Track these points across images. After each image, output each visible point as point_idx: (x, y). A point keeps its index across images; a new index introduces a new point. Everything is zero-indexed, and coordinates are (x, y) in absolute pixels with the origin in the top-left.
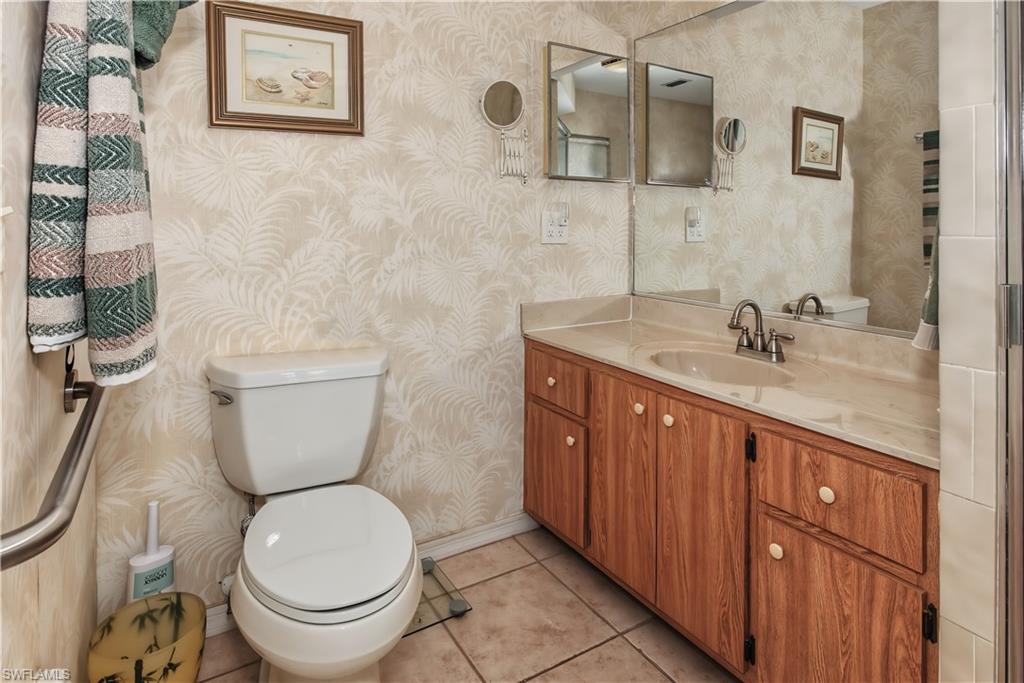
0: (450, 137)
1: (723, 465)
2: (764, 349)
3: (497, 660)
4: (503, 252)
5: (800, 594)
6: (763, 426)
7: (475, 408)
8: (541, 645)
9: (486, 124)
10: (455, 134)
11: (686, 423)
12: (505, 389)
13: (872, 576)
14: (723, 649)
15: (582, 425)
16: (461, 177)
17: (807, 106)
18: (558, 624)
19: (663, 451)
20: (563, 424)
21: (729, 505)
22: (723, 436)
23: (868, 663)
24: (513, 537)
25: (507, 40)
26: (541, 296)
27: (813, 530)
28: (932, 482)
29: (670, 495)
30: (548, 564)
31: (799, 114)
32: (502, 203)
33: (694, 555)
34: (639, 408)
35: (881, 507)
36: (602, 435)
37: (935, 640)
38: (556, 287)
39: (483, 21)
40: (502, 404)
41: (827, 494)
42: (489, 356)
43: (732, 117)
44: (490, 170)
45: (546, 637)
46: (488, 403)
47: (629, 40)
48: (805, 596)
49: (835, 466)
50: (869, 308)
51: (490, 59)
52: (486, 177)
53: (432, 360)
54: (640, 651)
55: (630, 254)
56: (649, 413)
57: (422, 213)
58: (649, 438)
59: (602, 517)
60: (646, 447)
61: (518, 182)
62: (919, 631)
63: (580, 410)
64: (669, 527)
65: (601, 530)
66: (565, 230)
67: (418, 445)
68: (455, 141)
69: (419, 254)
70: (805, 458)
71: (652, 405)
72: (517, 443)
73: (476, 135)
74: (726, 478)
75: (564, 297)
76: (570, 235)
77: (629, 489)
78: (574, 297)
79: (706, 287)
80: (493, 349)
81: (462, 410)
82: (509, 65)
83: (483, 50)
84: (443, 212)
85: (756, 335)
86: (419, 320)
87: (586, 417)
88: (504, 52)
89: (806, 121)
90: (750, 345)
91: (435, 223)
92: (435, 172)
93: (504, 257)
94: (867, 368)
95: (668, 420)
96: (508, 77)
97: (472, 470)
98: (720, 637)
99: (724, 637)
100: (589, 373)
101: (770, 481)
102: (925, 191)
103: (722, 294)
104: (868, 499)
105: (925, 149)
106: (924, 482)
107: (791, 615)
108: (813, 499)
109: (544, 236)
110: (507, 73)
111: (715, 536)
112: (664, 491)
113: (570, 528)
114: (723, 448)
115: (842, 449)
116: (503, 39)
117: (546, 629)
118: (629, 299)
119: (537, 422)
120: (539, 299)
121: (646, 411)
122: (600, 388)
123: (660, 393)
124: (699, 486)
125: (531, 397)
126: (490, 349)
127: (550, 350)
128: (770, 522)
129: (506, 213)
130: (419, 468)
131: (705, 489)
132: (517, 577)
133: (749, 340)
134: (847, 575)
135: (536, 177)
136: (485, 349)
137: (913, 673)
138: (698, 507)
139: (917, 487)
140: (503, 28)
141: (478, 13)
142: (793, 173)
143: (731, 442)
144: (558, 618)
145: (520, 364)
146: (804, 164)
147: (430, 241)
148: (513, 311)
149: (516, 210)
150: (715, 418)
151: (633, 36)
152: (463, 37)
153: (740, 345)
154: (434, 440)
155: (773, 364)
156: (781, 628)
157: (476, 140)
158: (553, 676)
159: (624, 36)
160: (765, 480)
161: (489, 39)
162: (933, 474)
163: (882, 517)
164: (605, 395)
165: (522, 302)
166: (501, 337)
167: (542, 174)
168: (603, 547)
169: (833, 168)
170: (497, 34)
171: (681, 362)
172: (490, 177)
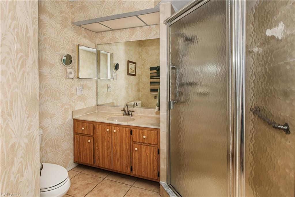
0: (54, 69)
1: (126, 137)
2: (129, 114)
3: (79, 193)
4: (68, 98)
5: (140, 155)
6: (133, 128)
7: (61, 139)
8: (88, 187)
9: (63, 65)
10: (55, 68)
11: (118, 131)
12: (69, 133)
13: (151, 147)
14: (127, 171)
15: (92, 137)
16: (57, 79)
17: (130, 60)
18: (90, 182)
19: (113, 137)
20: (87, 138)
21: (127, 144)
22: (126, 131)
23: (151, 161)
24: (71, 170)
25: (68, 43)
26: (77, 108)
27: (142, 144)
28: (159, 131)
29: (115, 146)
30: (83, 172)
31: (129, 62)
32: (67, 86)
33: (120, 156)
34: (108, 130)
35: (152, 136)
36: (98, 138)
37: (159, 154)
38: (80, 106)
39: (62, 38)
40: (68, 137)
41: (144, 137)
42: (65, 125)
43: (117, 63)
44: (64, 77)
45: (89, 185)
46: (64, 137)
47: (96, 45)
48: (141, 155)
49: (146, 132)
50: (141, 103)
51: (64, 48)
52: (63, 79)
53: (50, 129)
54: (109, 180)
55: (96, 96)
56: (110, 130)
57: (47, 89)
58: (110, 136)
59: (98, 156)
60: (109, 138)
61: (71, 80)
62: (157, 154)
63: (92, 134)
64: (115, 152)
65: (98, 159)
66: (82, 91)
67: (47, 152)
68: (55, 70)
69: (46, 101)
70: (141, 132)
71: (110, 129)
72: (71, 146)
73: (61, 68)
74: (127, 139)
75: (82, 108)
76: (83, 92)
77: (105, 148)
78: (84, 108)
79: (112, 102)
80: (66, 123)
81: (58, 140)
82: (68, 50)
83: (62, 46)
84: (52, 89)
85: (127, 111)
86: (47, 118)
87: (93, 135)
88: (67, 46)
89: (130, 63)
90: (126, 114)
91: (50, 92)
92: (50, 78)
93: (68, 99)
94: (146, 115)
95: (115, 131)
96: (68, 53)
97: (61, 155)
98: (126, 169)
99: (127, 169)
100: (94, 125)
101: (135, 137)
102: (151, 79)
103: (115, 103)
104: (150, 136)
105: (151, 70)
106: (158, 131)
107: (139, 159)
108: (142, 138)
109: (77, 93)
110: (68, 52)
111: (125, 150)
112: (114, 145)
113: (89, 161)
114: (126, 134)
115: (146, 129)
116: (67, 43)
117: (88, 184)
118: (96, 106)
119: (78, 139)
120: (76, 109)
121: (109, 130)
122: (97, 128)
123: (112, 126)
124: (121, 142)
125: (76, 133)
126: (65, 123)
127: (82, 121)
128: (135, 145)
129: (68, 88)
130: (47, 158)
131: (122, 143)
132: (76, 177)
133: (126, 113)
134: (147, 149)
135: (75, 78)
136: (63, 124)
137: (157, 160)
138: (121, 147)
139: (157, 132)
140: (67, 40)
141: (61, 36)
142: (128, 75)
143: (127, 132)
144: (90, 181)
145: (72, 126)
146: (130, 73)
147: (49, 97)
148: (70, 112)
149: (71, 87)
150: (124, 128)
151: (97, 44)
152: (57, 42)
153: (124, 114)
154: (51, 150)
155: (131, 117)
156: (137, 163)
157: (61, 69)
158: (93, 191)
159: (94, 43)
160: (134, 138)
161: (64, 43)
162: (159, 130)
163: (152, 138)
164: (99, 129)
165: (72, 110)
166: (67, 120)
167: (77, 77)
168: (99, 162)
169: (134, 74)
170: (66, 41)
171: (112, 119)
172: (64, 79)
